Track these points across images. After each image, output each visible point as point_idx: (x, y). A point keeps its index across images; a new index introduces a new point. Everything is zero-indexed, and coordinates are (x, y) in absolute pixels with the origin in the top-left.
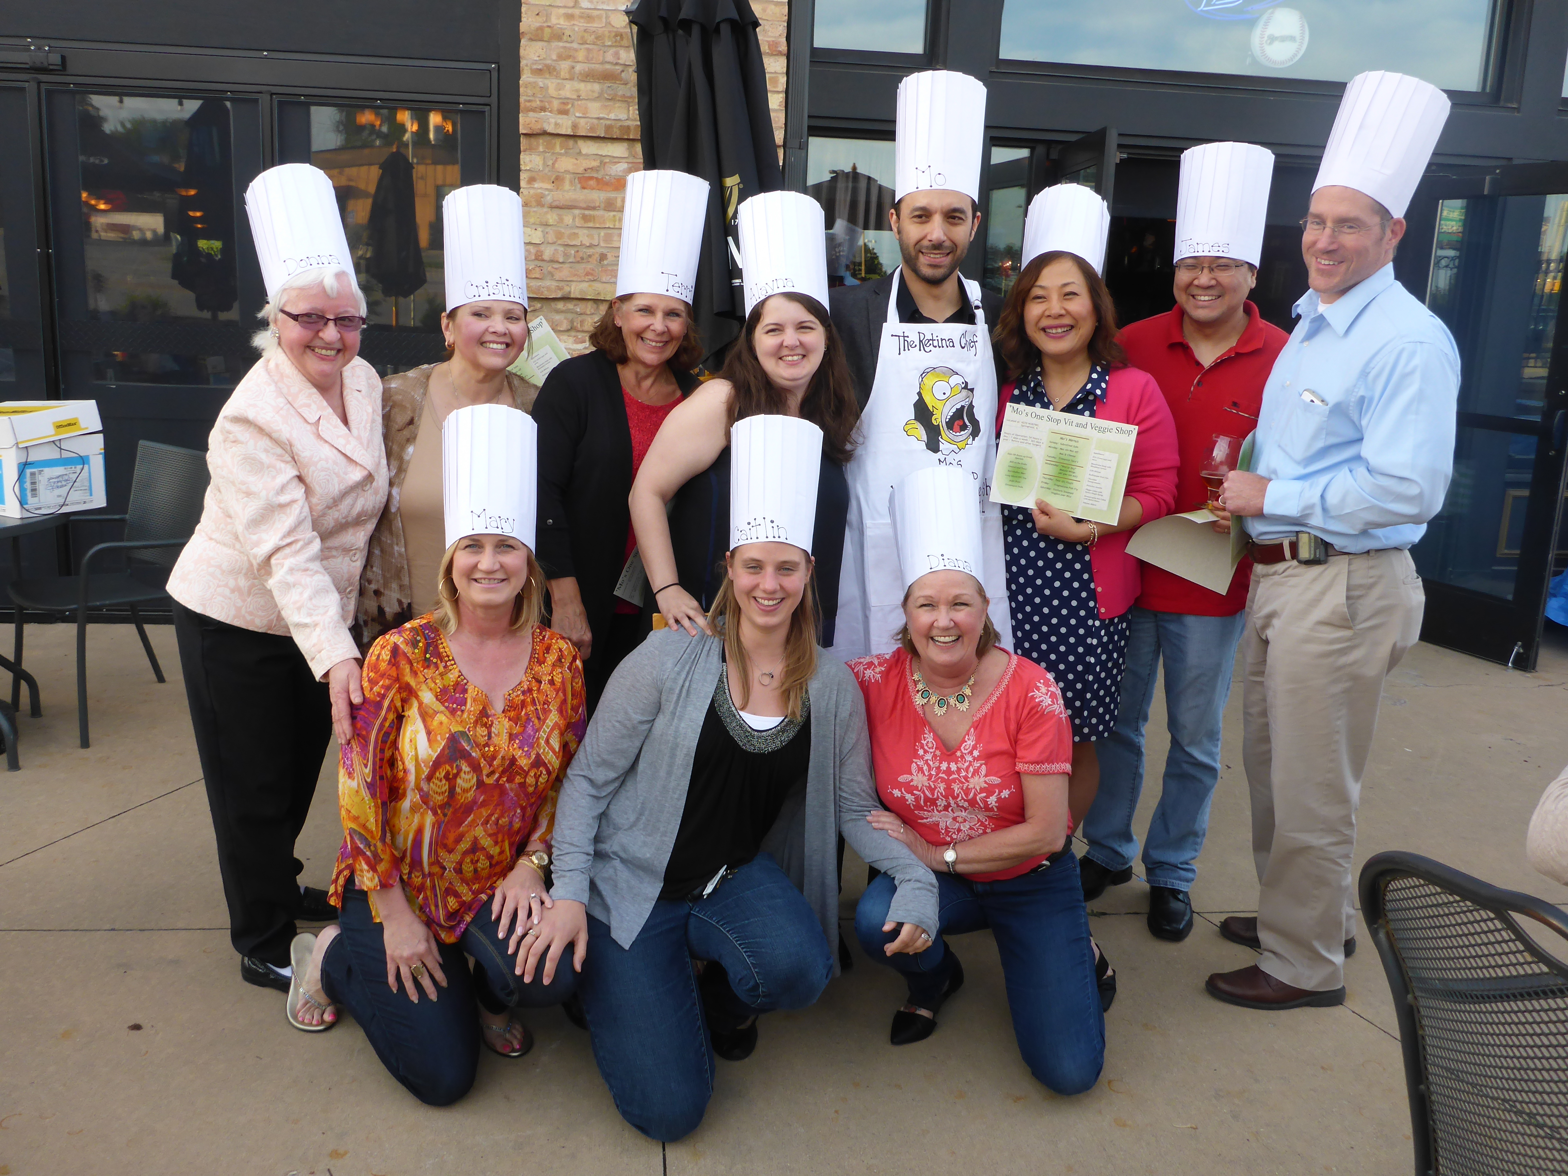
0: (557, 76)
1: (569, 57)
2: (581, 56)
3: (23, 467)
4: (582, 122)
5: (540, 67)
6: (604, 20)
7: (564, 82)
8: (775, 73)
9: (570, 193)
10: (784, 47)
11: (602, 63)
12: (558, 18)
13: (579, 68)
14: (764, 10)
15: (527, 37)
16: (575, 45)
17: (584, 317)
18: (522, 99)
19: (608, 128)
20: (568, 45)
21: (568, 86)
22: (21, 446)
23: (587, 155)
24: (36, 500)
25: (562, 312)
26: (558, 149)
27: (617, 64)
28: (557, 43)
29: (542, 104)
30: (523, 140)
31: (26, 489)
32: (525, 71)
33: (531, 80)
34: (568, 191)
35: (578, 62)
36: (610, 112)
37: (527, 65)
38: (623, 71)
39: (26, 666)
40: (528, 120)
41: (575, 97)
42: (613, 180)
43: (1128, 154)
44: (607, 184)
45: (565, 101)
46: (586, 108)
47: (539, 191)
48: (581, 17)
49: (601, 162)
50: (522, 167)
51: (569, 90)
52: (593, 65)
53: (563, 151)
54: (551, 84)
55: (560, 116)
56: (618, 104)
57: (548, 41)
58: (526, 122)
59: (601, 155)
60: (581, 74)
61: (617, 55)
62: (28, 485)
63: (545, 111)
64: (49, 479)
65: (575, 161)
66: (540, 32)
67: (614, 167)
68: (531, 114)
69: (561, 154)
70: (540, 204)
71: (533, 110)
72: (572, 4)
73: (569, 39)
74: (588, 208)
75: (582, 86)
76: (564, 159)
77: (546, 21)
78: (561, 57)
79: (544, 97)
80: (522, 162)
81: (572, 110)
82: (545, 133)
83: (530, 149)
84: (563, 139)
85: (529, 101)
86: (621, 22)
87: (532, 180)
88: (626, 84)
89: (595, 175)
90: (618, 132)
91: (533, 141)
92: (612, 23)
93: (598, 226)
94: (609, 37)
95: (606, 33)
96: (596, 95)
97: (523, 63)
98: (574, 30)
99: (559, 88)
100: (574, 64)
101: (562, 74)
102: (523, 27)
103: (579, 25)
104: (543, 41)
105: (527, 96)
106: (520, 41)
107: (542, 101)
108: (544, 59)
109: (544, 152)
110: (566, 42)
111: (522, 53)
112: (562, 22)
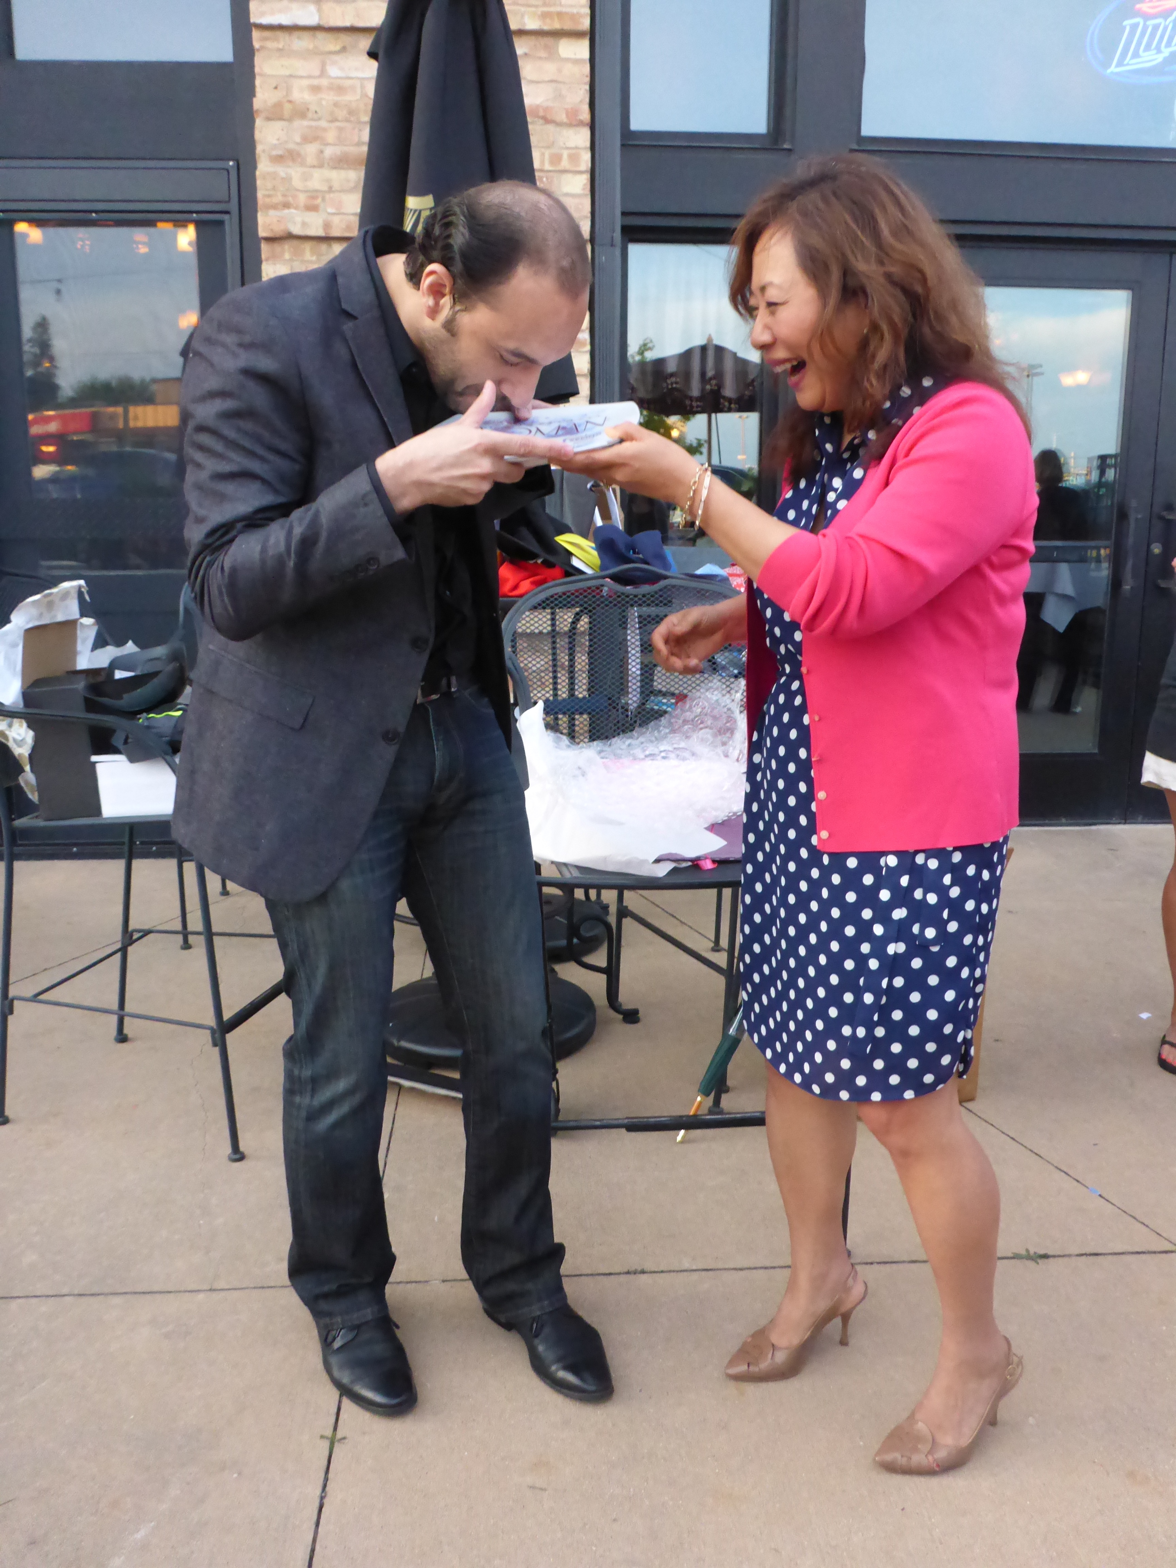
0: (303, 164)
1: (315, 139)
2: (331, 136)
4: (336, 220)
5: (280, 152)
6: (359, 91)
7: (312, 170)
8: (577, 148)
10: (586, 115)
11: (358, 144)
12: (301, 90)
13: (329, 152)
14: (559, 71)
15: (264, 115)
16: (323, 124)
18: (260, 194)
20: (313, 123)
21: (316, 175)
26: (308, 256)
28: (300, 122)
29: (285, 200)
30: (263, 244)
32: (262, 159)
33: (271, 169)
35: (328, 144)
37: (264, 151)
40: (268, 220)
41: (325, 188)
45: (314, 194)
46: (340, 202)
48: (331, 88)
51: (318, 179)
52: (346, 148)
53: (314, 258)
54: (295, 173)
55: (308, 213)
57: (290, 120)
58: (266, 222)
60: (331, 159)
63: (289, 208)
66: (279, 108)
68: (272, 212)
71: (274, 207)
72: (318, 73)
73: (315, 116)
75: (334, 174)
77: (287, 95)
78: (306, 139)
79: (287, 190)
80: (263, 272)
81: (322, 205)
82: (290, 237)
83: (274, 257)
84: (314, 243)
91: (277, 247)
92: (368, 94)
94: (365, 111)
95: (362, 106)
96: (352, 184)
97: (259, 148)
98: (321, 105)
99: (306, 178)
100: (322, 147)
101: (310, 160)
102: (257, 104)
103: (329, 98)
104: (284, 120)
105: (267, 190)
106: (253, 122)
107: (284, 196)
108: (286, 142)
109: (291, 260)
110: (312, 120)
111: (257, 135)
112: (307, 97)
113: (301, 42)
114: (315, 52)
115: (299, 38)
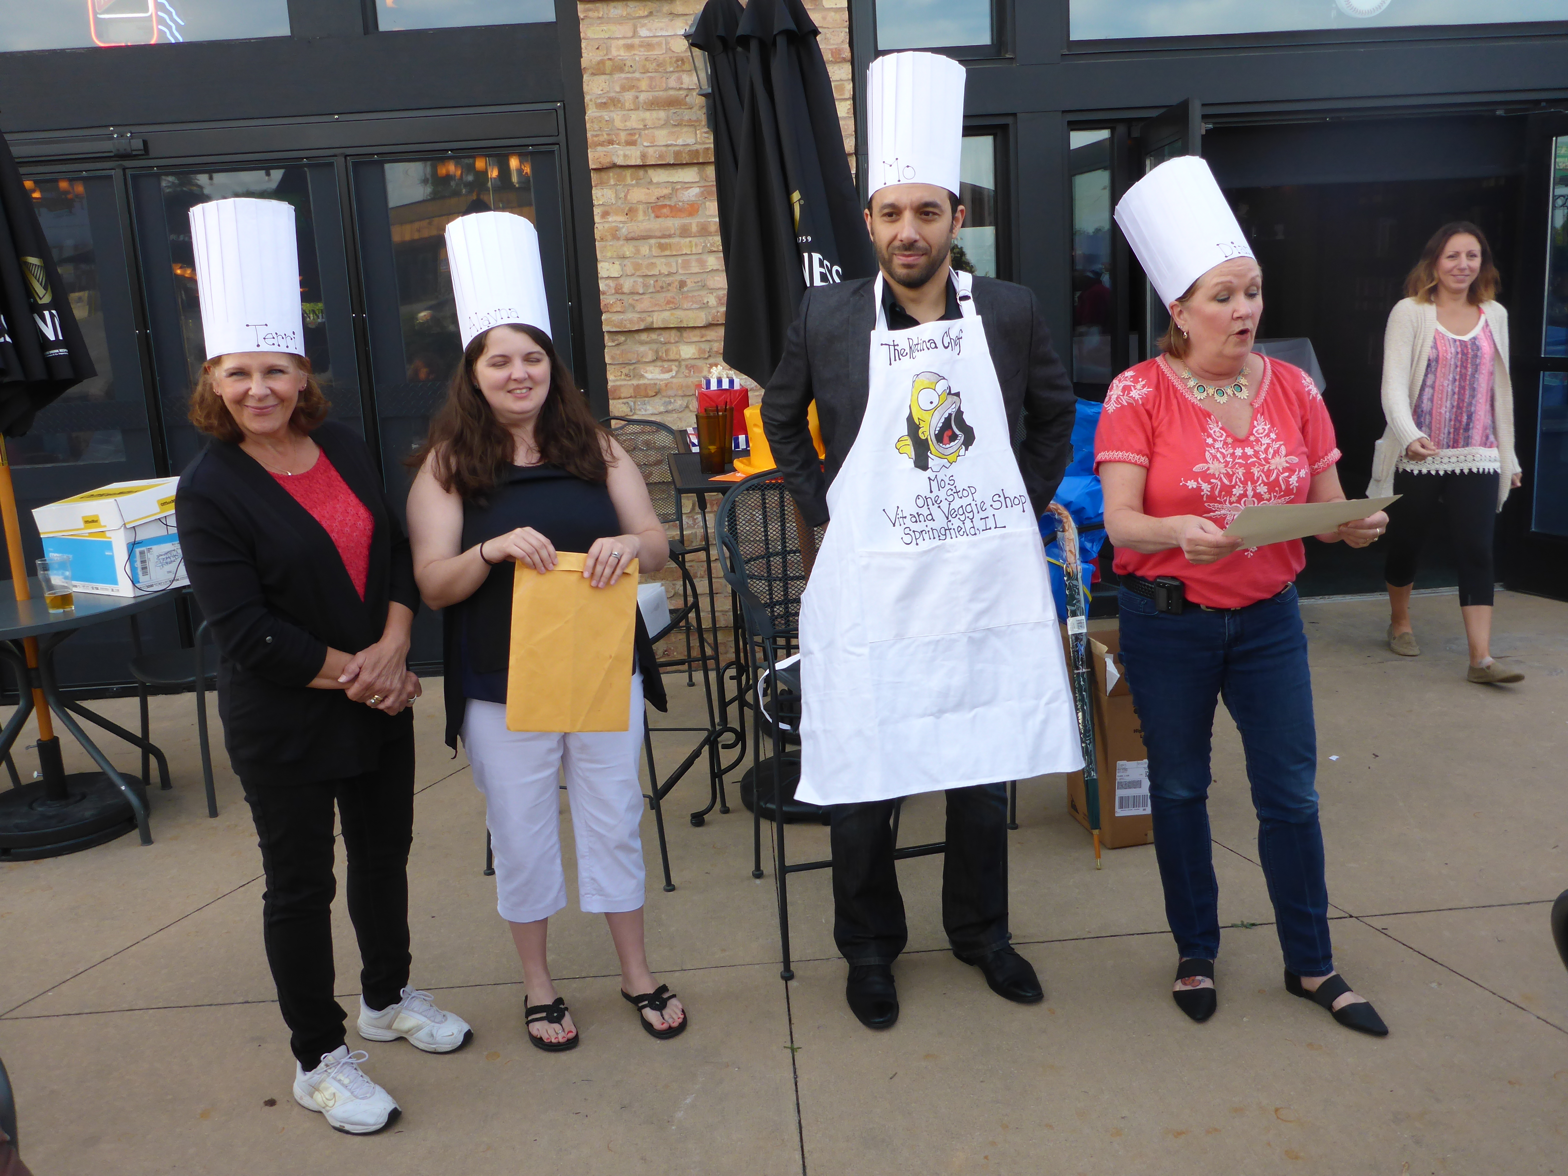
0: (622, 108)
1: (632, 87)
2: (644, 85)
3: (132, 547)
4: (651, 151)
5: (604, 100)
6: (664, 47)
7: (630, 112)
8: (841, 80)
9: (645, 223)
10: (847, 54)
11: (666, 90)
12: (618, 49)
13: (643, 97)
14: (824, 18)
15: (590, 71)
16: (637, 75)
17: (668, 346)
18: (589, 135)
19: (677, 154)
20: (629, 75)
21: (633, 116)
22: (128, 526)
23: (658, 183)
24: (147, 577)
25: (647, 343)
26: (629, 180)
27: (680, 89)
28: (619, 75)
29: (610, 138)
30: (593, 175)
31: (136, 568)
32: (590, 106)
33: (598, 114)
34: (642, 221)
35: (642, 91)
36: (678, 138)
37: (591, 100)
38: (687, 96)
39: (153, 740)
40: (597, 155)
41: (641, 127)
42: (686, 206)
43: (1214, 123)
44: (680, 210)
45: (632, 132)
46: (653, 137)
47: (614, 224)
48: (640, 46)
49: (673, 189)
50: (595, 202)
51: (635, 120)
52: (656, 93)
53: (634, 182)
54: (616, 116)
55: (628, 147)
56: (685, 129)
57: (610, 74)
58: (595, 156)
59: (673, 182)
60: (645, 103)
61: (680, 80)
62: (138, 564)
63: (613, 144)
64: (158, 557)
65: (647, 191)
66: (601, 65)
67: (686, 193)
68: (599, 148)
69: (632, 186)
70: (615, 237)
71: (601, 144)
72: (631, 34)
73: (631, 70)
74: (664, 237)
75: (647, 115)
76: (635, 189)
77: (607, 54)
78: (624, 89)
79: (611, 130)
80: (594, 197)
81: (639, 140)
82: (615, 166)
83: (601, 183)
84: (633, 170)
85: (597, 136)
86: (681, 46)
87: (605, 214)
88: (691, 108)
89: (668, 203)
90: (687, 157)
91: (604, 175)
92: (672, 48)
93: (674, 253)
94: (670, 62)
95: (668, 59)
96: (662, 122)
97: (587, 98)
98: (635, 60)
99: (626, 119)
100: (638, 94)
101: (627, 105)
102: (584, 63)
103: (640, 54)
104: (605, 74)
105: (594, 131)
106: (582, 77)
107: (609, 135)
108: (608, 92)
109: (615, 185)
110: (628, 72)
111: (586, 88)
112: (623, 53)
113: (616, 11)
114: (629, 18)
115: (615, 7)
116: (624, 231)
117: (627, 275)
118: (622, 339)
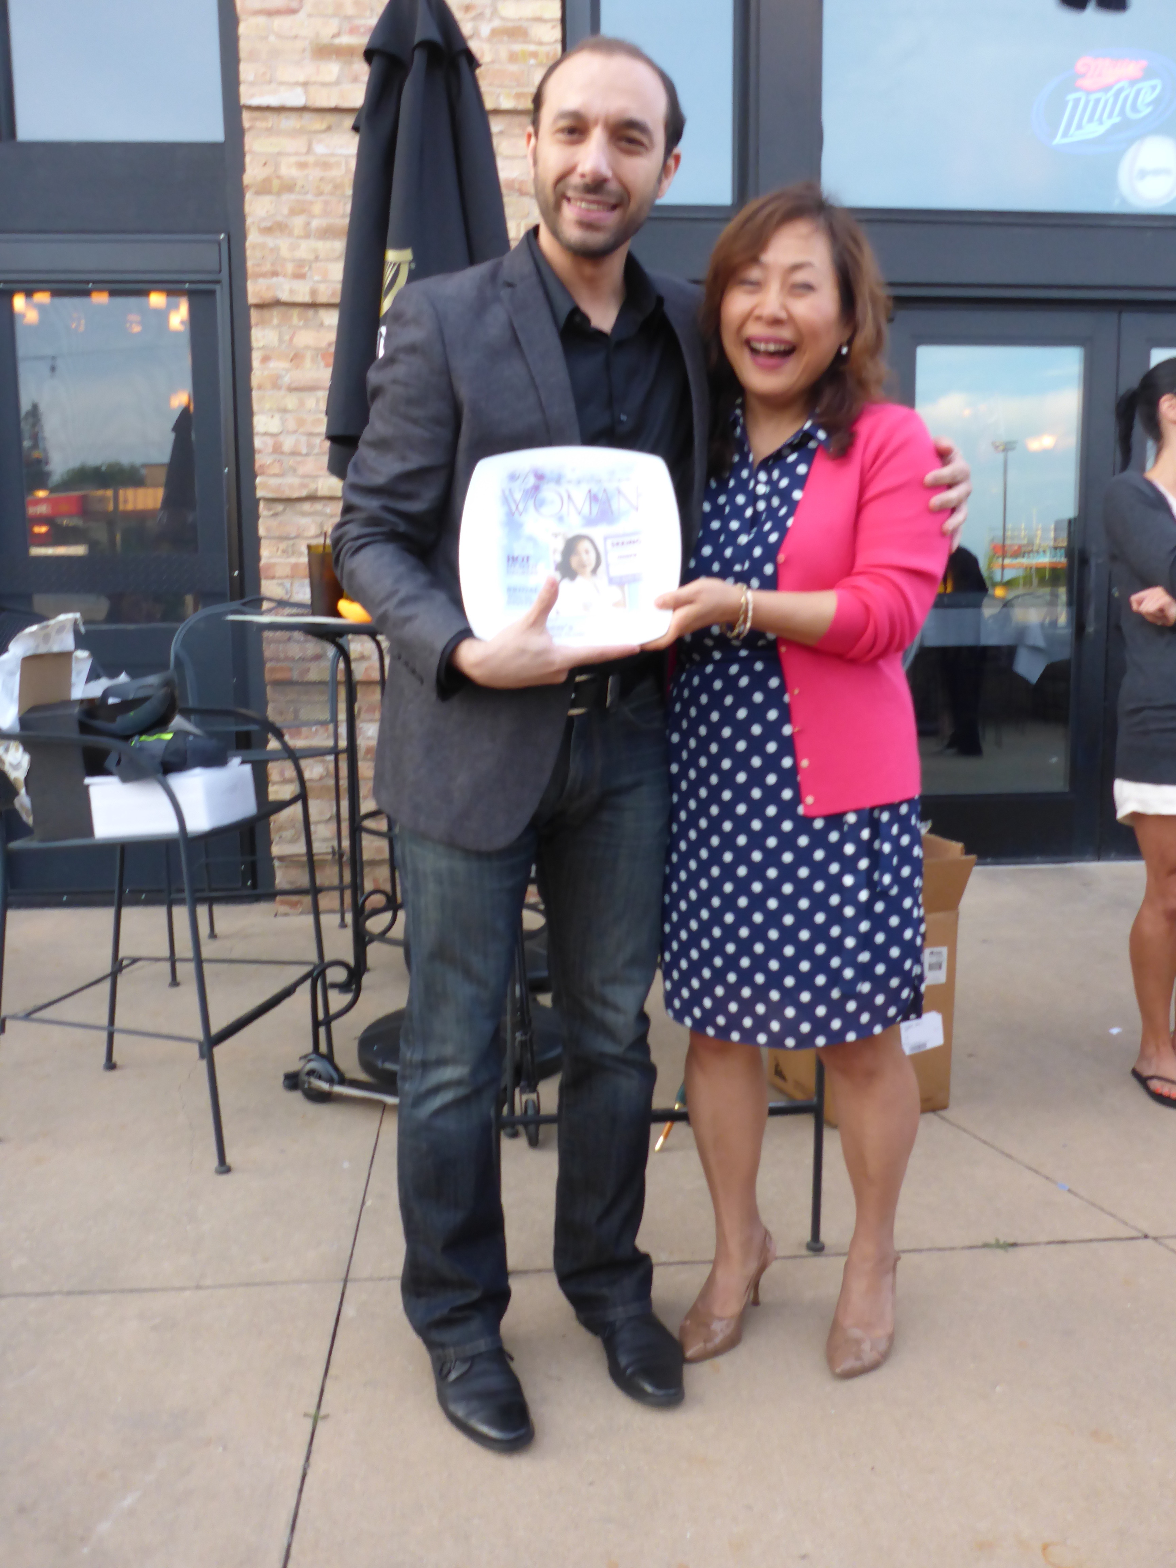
0: (290, 234)
1: (302, 211)
2: (317, 209)
4: (322, 287)
5: (269, 224)
7: (299, 240)
9: (312, 372)
11: (343, 216)
12: (289, 167)
13: (315, 223)
15: (253, 190)
16: (309, 197)
18: (250, 264)
20: (300, 197)
21: (303, 246)
23: (330, 326)
25: (309, 514)
26: (295, 320)
28: (287, 196)
29: (274, 268)
30: (254, 315)
32: (252, 231)
33: (260, 240)
34: (309, 370)
35: (314, 216)
37: (253, 223)
40: (257, 288)
41: (312, 257)
45: (301, 263)
46: (326, 270)
47: (275, 371)
48: (317, 164)
50: (254, 344)
51: (305, 249)
52: (332, 220)
53: (301, 323)
54: (283, 244)
55: (296, 281)
57: (279, 193)
58: (255, 290)
60: (317, 230)
63: (277, 276)
65: (317, 335)
66: (267, 184)
68: (261, 281)
69: (299, 327)
70: (276, 386)
71: (264, 275)
72: (304, 150)
73: (302, 190)
75: (320, 244)
76: (302, 332)
77: (275, 171)
78: (294, 212)
79: (276, 259)
80: (253, 339)
81: (309, 274)
82: (279, 303)
83: (262, 323)
84: (301, 309)
87: (265, 359)
91: (266, 313)
95: (346, 181)
97: (249, 221)
98: (308, 180)
99: (293, 248)
100: (309, 219)
101: (296, 232)
102: (247, 179)
103: (314, 174)
104: (272, 194)
105: (256, 259)
106: (245, 196)
107: (273, 264)
108: (275, 215)
109: (279, 325)
110: (300, 193)
111: (247, 208)
112: (294, 172)
113: (289, 122)
114: (302, 131)
115: (287, 117)
116: (287, 380)
117: (288, 432)
118: (280, 507)
